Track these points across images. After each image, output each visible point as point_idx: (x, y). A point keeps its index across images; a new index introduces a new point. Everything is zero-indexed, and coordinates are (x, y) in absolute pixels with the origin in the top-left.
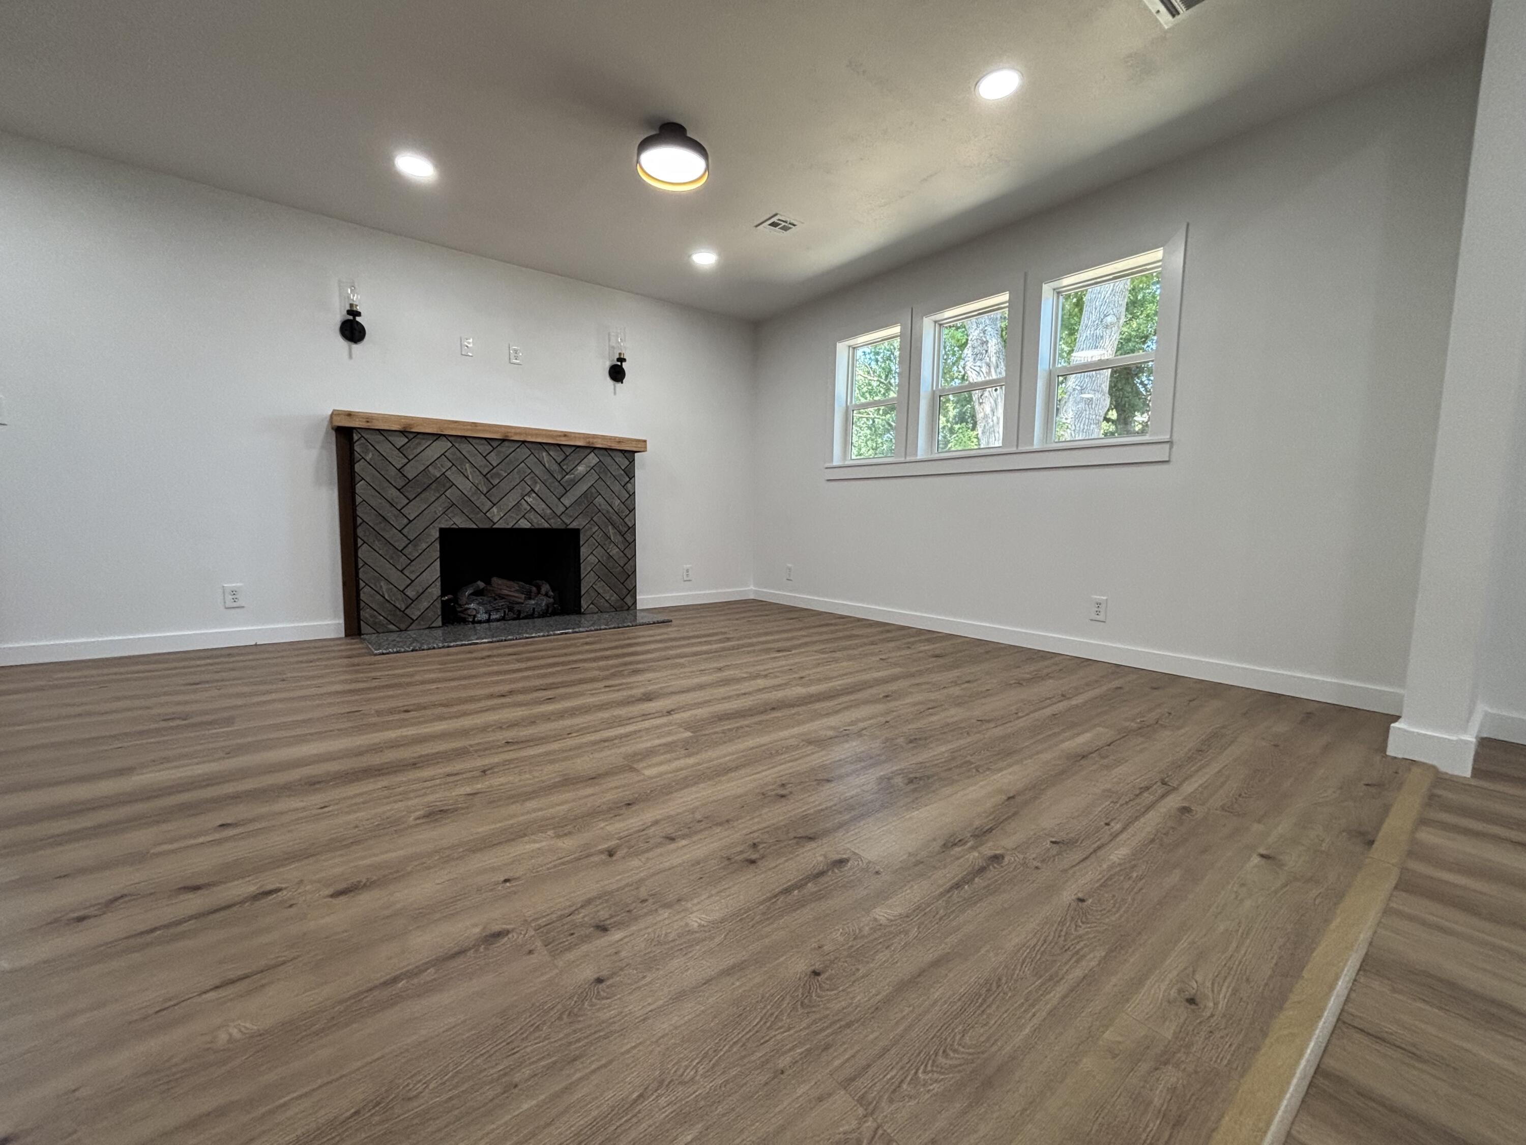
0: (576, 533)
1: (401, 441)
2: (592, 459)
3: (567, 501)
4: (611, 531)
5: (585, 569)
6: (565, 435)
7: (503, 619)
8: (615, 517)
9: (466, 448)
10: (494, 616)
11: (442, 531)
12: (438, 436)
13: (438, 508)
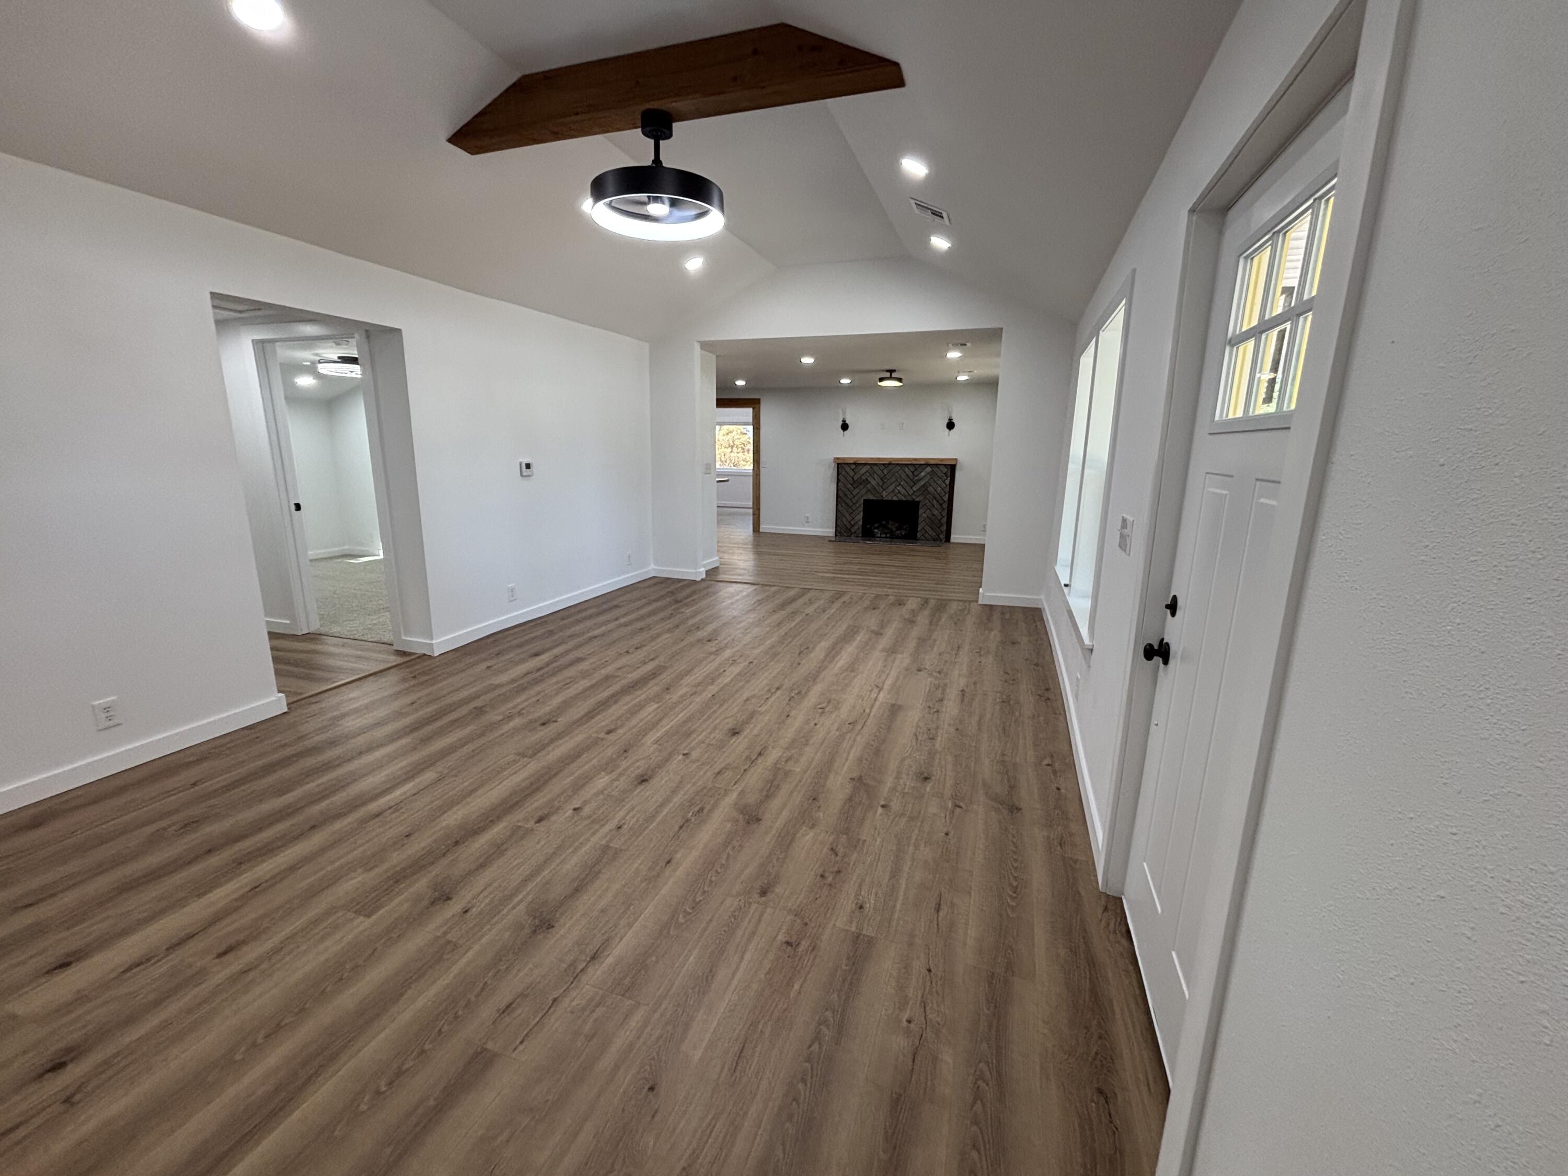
0: (918, 502)
1: (853, 467)
2: (929, 469)
3: (914, 489)
4: (935, 502)
5: (920, 519)
6: (915, 459)
7: (886, 537)
8: (937, 496)
9: (875, 468)
10: (884, 536)
11: (864, 500)
12: (866, 464)
13: (864, 491)
